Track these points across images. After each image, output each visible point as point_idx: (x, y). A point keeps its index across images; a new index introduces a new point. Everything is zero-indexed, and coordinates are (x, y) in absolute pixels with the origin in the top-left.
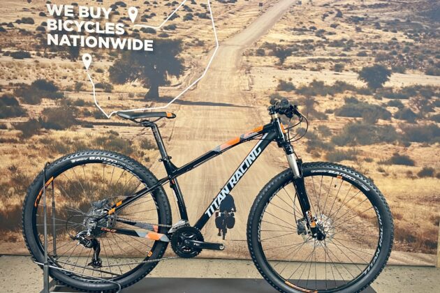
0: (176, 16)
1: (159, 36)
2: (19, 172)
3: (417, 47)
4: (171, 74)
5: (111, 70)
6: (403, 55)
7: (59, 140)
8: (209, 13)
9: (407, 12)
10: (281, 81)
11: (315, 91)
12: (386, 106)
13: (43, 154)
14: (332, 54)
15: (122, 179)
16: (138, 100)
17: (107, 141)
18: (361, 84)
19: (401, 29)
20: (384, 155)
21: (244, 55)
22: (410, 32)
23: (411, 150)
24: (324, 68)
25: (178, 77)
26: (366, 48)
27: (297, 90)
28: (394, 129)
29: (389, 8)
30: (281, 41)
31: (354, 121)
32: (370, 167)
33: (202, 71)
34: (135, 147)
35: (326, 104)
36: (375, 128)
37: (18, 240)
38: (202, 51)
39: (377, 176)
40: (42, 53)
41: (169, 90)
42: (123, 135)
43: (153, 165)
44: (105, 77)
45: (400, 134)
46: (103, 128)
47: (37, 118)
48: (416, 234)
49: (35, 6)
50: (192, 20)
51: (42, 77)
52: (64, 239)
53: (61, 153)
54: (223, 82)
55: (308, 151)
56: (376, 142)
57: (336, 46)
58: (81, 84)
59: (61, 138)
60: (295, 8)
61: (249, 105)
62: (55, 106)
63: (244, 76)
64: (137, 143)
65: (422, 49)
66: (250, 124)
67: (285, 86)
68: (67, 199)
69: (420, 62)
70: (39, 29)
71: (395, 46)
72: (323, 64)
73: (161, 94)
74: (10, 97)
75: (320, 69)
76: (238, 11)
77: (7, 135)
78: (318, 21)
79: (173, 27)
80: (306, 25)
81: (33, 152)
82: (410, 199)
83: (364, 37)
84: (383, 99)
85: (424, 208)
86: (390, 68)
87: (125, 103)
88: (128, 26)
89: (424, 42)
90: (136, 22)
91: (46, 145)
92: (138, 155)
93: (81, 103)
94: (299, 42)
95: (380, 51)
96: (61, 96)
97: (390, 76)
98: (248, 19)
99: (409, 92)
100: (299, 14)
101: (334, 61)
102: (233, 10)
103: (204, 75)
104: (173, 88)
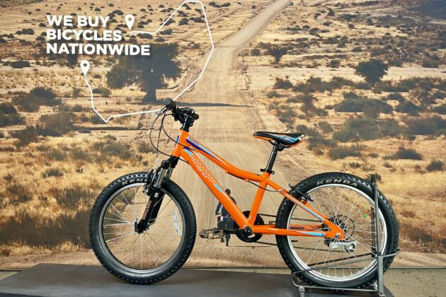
0: (171, 21)
1: (155, 41)
2: (15, 181)
3: (411, 41)
4: (168, 77)
5: (109, 75)
6: (398, 49)
7: (56, 147)
8: (204, 17)
9: (397, 8)
10: (277, 79)
11: (313, 88)
12: (387, 100)
13: (40, 161)
14: (328, 51)
16: (135, 104)
17: (105, 146)
18: (359, 79)
19: (393, 25)
20: (389, 150)
21: (239, 55)
22: (402, 26)
23: (417, 144)
24: (320, 65)
25: (175, 80)
26: (360, 43)
27: (295, 87)
28: (397, 122)
29: (379, 5)
30: (276, 40)
31: (355, 116)
32: (376, 163)
33: (199, 73)
34: (133, 151)
35: (325, 100)
36: (377, 123)
37: (11, 254)
38: (198, 53)
39: (384, 172)
40: (41, 61)
41: (166, 93)
42: (121, 140)
44: (103, 83)
45: (403, 127)
46: (100, 133)
47: (34, 125)
48: (432, 233)
49: (35, 18)
50: (187, 24)
51: (41, 85)
52: (60, 251)
53: (58, 160)
54: (219, 83)
55: (310, 148)
56: (380, 137)
57: (330, 43)
58: (79, 90)
59: (58, 145)
60: (287, 9)
61: (247, 104)
62: (52, 113)
63: (241, 76)
64: (135, 147)
65: (416, 43)
66: (249, 124)
67: (282, 84)
68: (63, 208)
69: (416, 55)
70: (38, 39)
71: (389, 41)
72: (319, 61)
73: (158, 97)
74: (8, 105)
75: (316, 66)
76: (232, 14)
77: (5, 144)
78: (310, 20)
79: (169, 32)
80: (299, 24)
81: (30, 160)
82: (421, 195)
83: (358, 34)
84: (383, 92)
85: (437, 205)
86: (386, 62)
87: (122, 107)
88: (125, 32)
89: (417, 36)
90: (133, 28)
91: (43, 153)
92: (136, 159)
93: (78, 108)
94: (293, 40)
95: (374, 46)
96: (59, 102)
97: (387, 70)
98: (242, 21)
99: (408, 84)
100: (291, 14)
101: (329, 57)
102: (227, 13)
103: (201, 76)
104: (170, 90)
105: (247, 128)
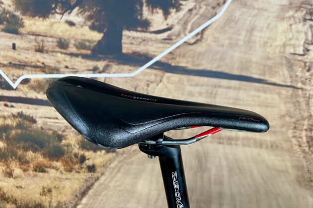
4: (153, 5)
15: (44, 198)
16: (77, 55)
17: (13, 132)
25: (166, 14)
33: (219, 5)
34: (68, 145)
41: (144, 40)
42: (45, 123)
43: (103, 179)
46: (2, 108)
54: (256, 33)
61: (294, 84)
63: (300, 26)
64: (72, 140)
66: (288, 119)
73: (127, 48)
87: (48, 60)
92: (75, 160)
104: (153, 36)
105: (283, 126)
